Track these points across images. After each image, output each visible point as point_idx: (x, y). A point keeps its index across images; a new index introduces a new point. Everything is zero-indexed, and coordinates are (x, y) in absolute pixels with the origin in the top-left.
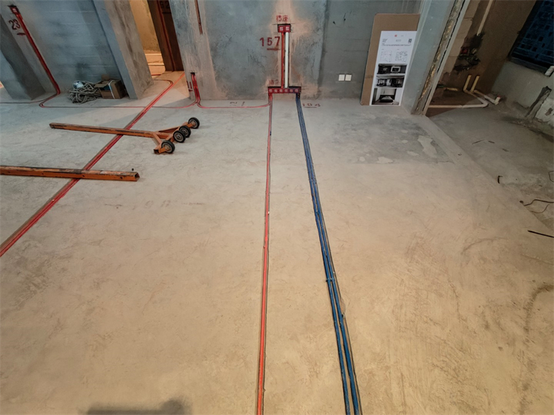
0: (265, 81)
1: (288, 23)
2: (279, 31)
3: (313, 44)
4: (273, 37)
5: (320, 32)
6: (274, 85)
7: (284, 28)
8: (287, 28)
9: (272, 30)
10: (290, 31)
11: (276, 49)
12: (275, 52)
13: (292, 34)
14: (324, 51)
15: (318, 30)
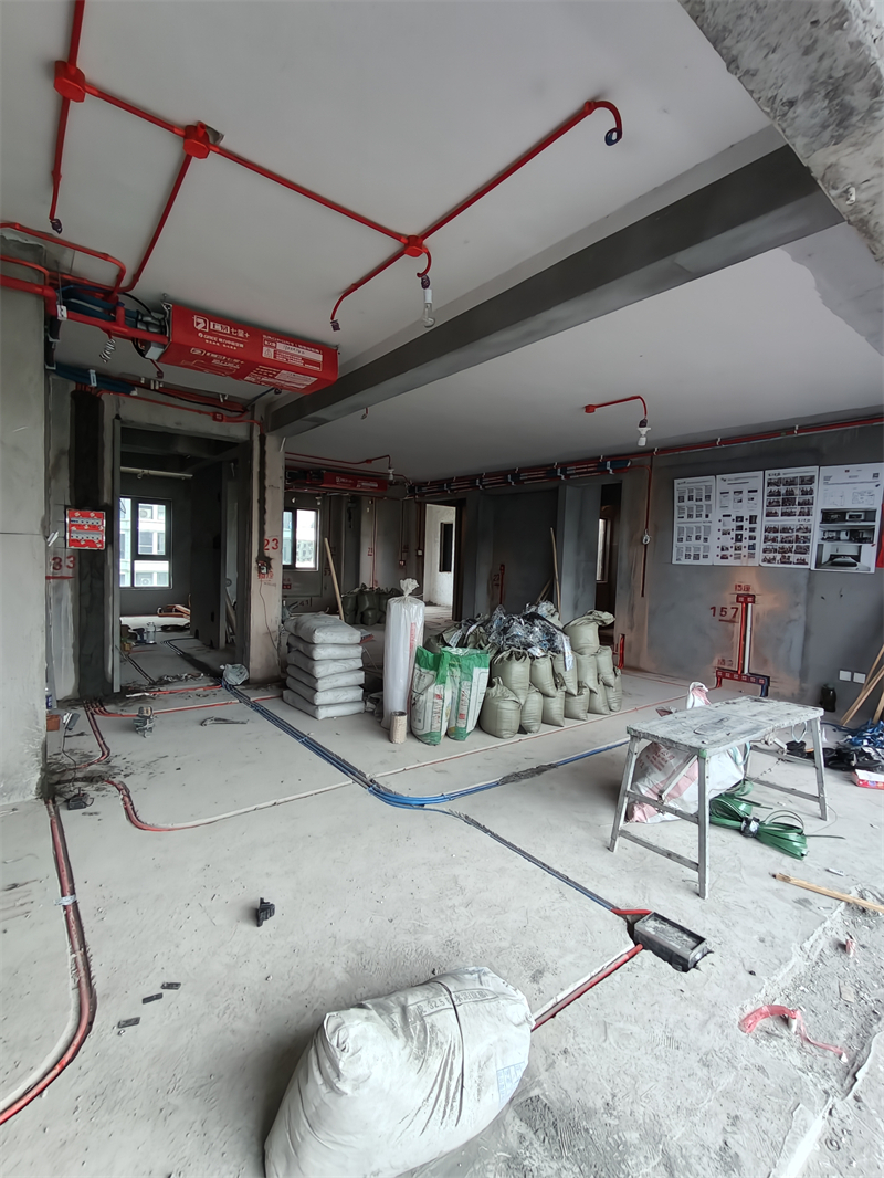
0: (712, 659)
1: (751, 593)
2: (738, 601)
3: (790, 621)
4: (729, 607)
5: (801, 608)
6: (725, 667)
7: (746, 599)
8: (749, 599)
9: (729, 599)
10: (753, 602)
11: (732, 622)
12: (730, 625)
13: (756, 606)
14: (807, 633)
15: (797, 604)
